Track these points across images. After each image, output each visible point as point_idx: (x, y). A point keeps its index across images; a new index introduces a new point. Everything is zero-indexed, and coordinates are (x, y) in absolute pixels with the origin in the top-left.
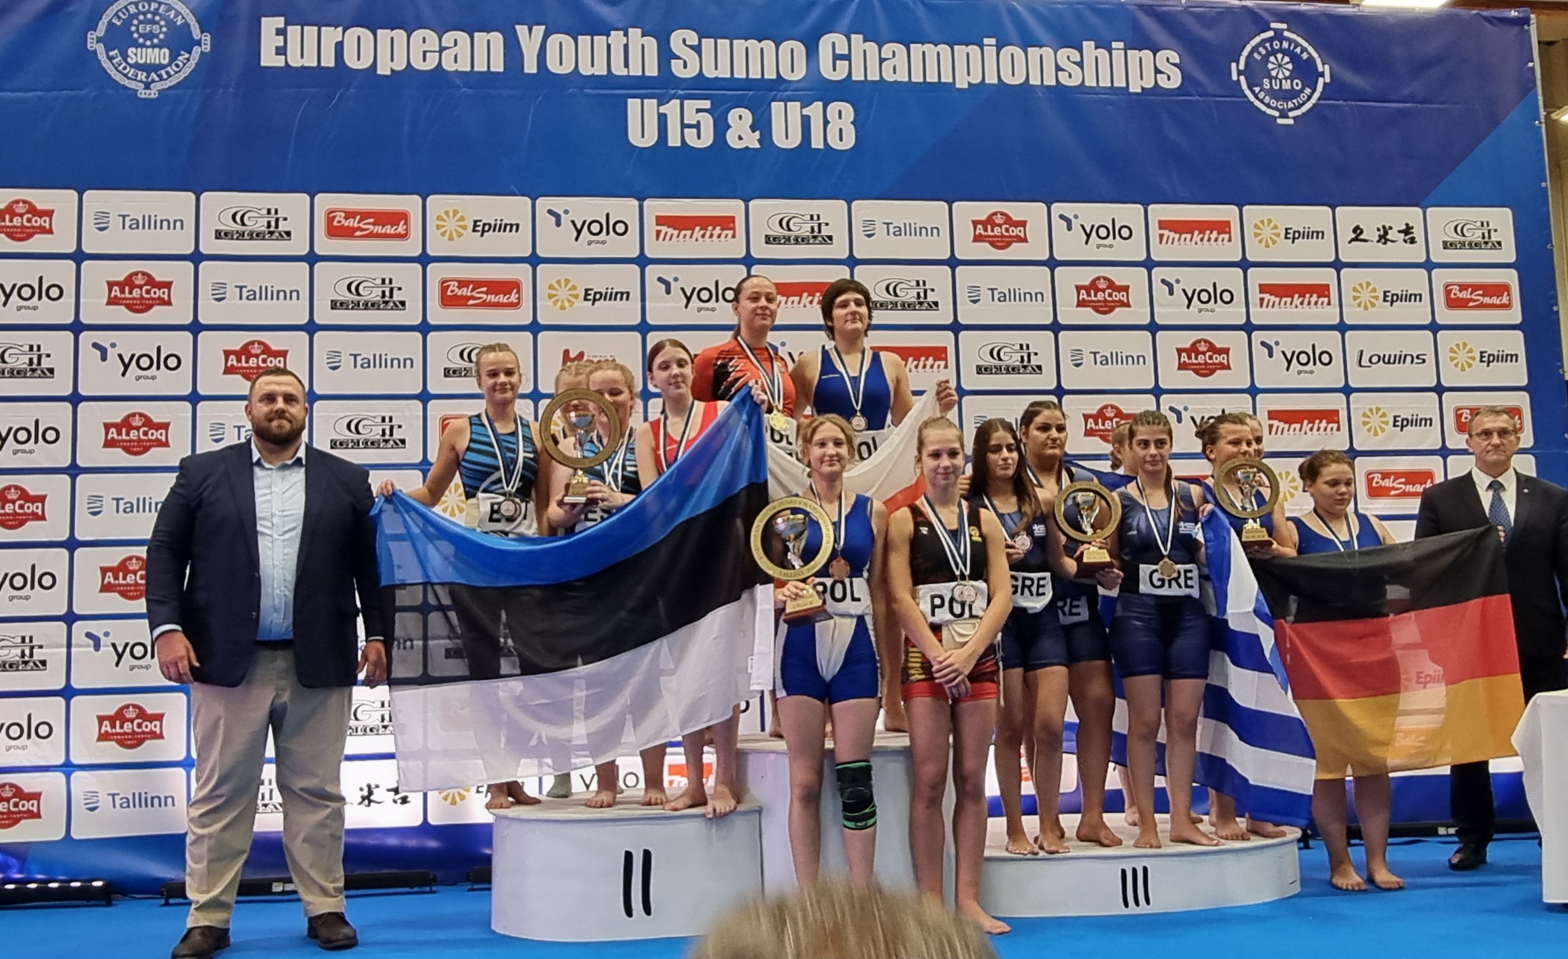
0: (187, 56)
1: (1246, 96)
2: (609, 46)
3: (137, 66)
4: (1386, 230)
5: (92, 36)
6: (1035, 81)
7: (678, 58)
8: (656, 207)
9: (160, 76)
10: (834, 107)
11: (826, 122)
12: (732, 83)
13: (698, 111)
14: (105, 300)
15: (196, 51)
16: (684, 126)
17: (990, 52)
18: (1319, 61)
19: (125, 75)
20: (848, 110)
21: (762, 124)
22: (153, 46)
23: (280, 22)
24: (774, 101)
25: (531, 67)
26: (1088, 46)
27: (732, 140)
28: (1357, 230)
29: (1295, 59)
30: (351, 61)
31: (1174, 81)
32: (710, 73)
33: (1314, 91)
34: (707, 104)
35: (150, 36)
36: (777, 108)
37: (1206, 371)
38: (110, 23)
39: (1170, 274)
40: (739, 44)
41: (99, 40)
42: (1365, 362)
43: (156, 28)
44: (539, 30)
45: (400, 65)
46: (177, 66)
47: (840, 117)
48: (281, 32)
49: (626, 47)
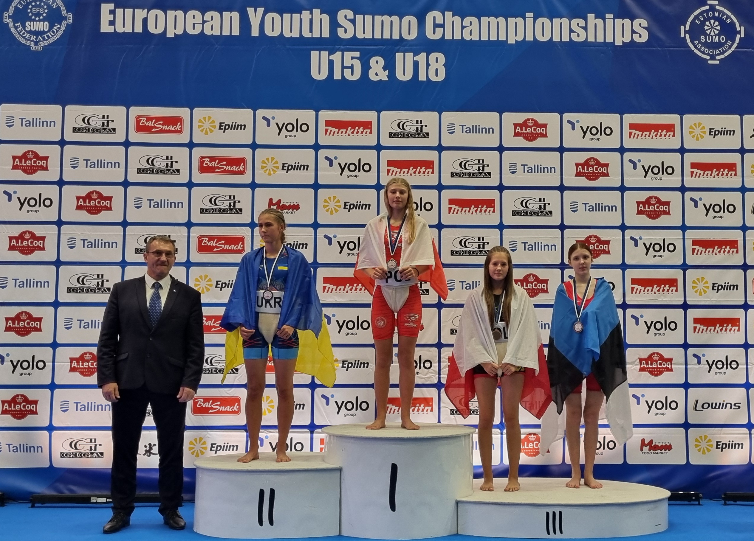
0: (59, 26)
1: (689, 47)
2: (301, 20)
3: (31, 32)
5: (5, 15)
6: (556, 39)
7: (342, 27)
8: (326, 115)
9: (44, 38)
10: (433, 56)
11: (428, 65)
12: (373, 41)
13: (352, 58)
14: (11, 167)
15: (64, 23)
16: (343, 67)
17: (530, 21)
18: (737, 24)
19: (24, 37)
20: (441, 58)
21: (390, 66)
22: (40, 21)
23: (111, 6)
24: (398, 52)
25: (255, 32)
26: (591, 17)
27: (372, 76)
29: (722, 22)
30: (152, 29)
31: (643, 37)
32: (360, 36)
33: (733, 42)
34: (357, 54)
35: (38, 14)
36: (399, 56)
37: (654, 215)
38: (16, 7)
39: (634, 156)
40: (378, 19)
41: (10, 17)
43: (41, 10)
44: (261, 10)
45: (180, 31)
46: (53, 32)
47: (437, 62)
48: (112, 12)
49: (311, 21)
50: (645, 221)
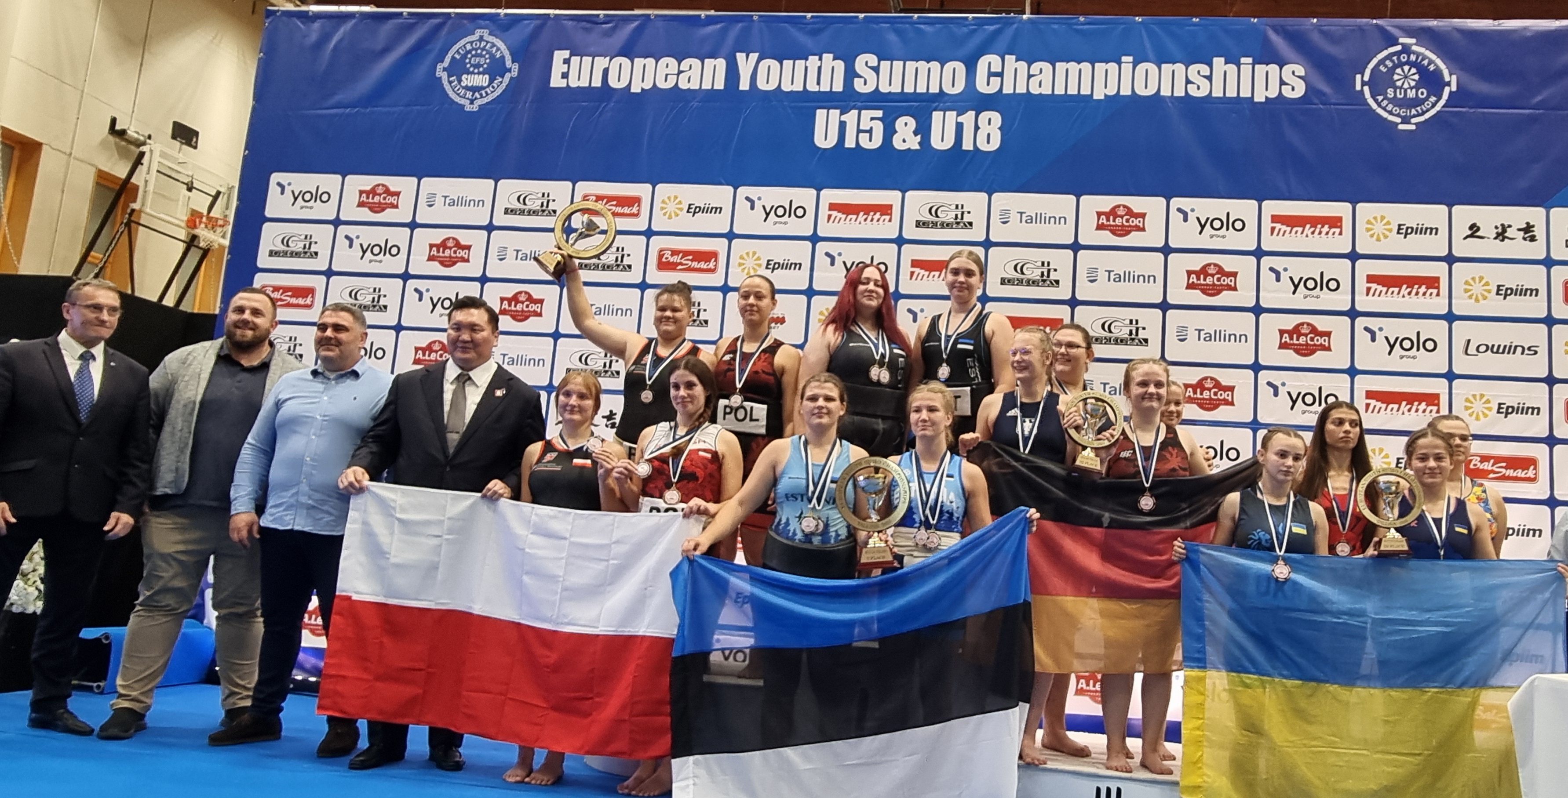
0: (500, 80)
1: (1368, 105)
2: (806, 68)
3: (467, 88)
4: (1504, 228)
5: (440, 67)
6: (1166, 92)
7: (861, 77)
8: (831, 195)
9: (481, 95)
10: (985, 116)
11: (977, 128)
12: (902, 97)
13: (872, 119)
14: (426, 258)
15: (508, 76)
16: (859, 131)
17: (1127, 68)
18: (1446, 73)
19: (458, 94)
20: (996, 118)
21: (923, 130)
22: (479, 73)
23: (566, 54)
24: (935, 110)
25: (744, 85)
26: (1218, 61)
27: (898, 143)
28: (1474, 228)
29: (1422, 71)
30: (613, 83)
31: (1296, 90)
32: (884, 89)
33: (1439, 98)
34: (879, 114)
35: (477, 66)
36: (937, 116)
37: (1306, 351)
38: (453, 57)
39: (1278, 263)
40: (911, 65)
41: (445, 69)
42: (1472, 350)
43: (482, 61)
44: (754, 56)
45: (648, 85)
46: (493, 87)
47: (989, 124)
48: (567, 61)
49: (820, 68)
50: (1291, 358)
